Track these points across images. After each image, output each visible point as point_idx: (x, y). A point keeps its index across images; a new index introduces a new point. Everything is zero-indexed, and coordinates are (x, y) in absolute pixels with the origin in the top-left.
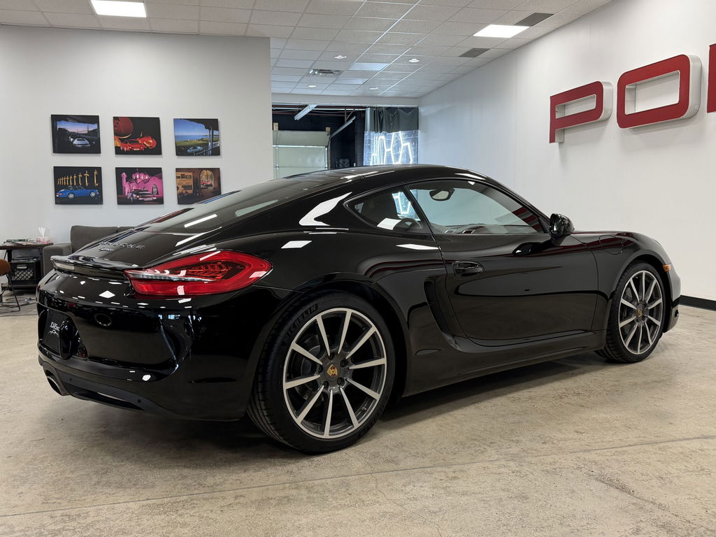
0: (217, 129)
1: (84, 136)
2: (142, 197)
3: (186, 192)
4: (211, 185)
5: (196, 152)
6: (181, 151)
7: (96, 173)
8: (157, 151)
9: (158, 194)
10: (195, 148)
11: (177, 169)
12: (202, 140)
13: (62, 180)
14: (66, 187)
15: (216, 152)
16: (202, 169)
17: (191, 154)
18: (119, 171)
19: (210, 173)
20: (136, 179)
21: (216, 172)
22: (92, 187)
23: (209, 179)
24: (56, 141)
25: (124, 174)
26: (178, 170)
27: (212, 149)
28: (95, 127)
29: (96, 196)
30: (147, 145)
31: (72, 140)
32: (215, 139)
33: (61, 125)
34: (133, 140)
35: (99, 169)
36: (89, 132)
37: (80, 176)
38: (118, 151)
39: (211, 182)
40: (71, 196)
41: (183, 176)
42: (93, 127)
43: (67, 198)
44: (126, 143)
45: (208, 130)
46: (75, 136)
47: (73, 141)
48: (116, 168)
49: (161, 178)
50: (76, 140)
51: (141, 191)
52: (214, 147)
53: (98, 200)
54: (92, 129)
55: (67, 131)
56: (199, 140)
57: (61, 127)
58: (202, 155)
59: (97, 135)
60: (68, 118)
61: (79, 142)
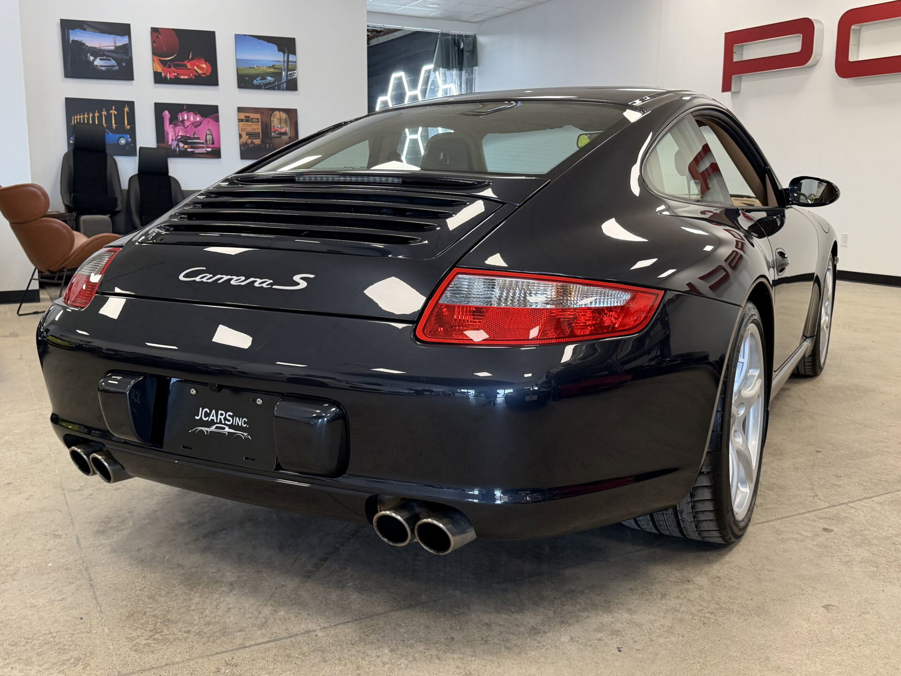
0: (294, 53)
1: (106, 53)
2: (192, 148)
3: (252, 142)
4: (285, 133)
5: (266, 85)
6: (245, 81)
7: (126, 109)
8: (212, 80)
9: (213, 143)
10: (264, 78)
11: (239, 108)
12: (273, 67)
13: (77, 119)
15: (292, 86)
16: (273, 110)
17: (258, 87)
18: (159, 108)
19: (284, 115)
20: (183, 121)
21: (292, 114)
22: (121, 130)
23: (283, 125)
24: (69, 58)
25: (166, 112)
26: (240, 110)
27: (288, 82)
28: (125, 40)
29: (127, 143)
30: (199, 71)
31: (92, 58)
32: (291, 67)
34: (178, 63)
35: (131, 104)
36: (117, 48)
37: (104, 113)
38: (159, 79)
39: (286, 129)
41: (248, 119)
42: (122, 41)
44: (170, 67)
45: (281, 53)
46: (97, 53)
47: (94, 61)
48: (156, 104)
49: (217, 120)
50: (98, 59)
51: (190, 138)
52: (289, 78)
53: (130, 151)
55: (84, 44)
56: (270, 67)
57: (76, 39)
58: (273, 88)
59: (128, 53)
60: (85, 26)
61: (103, 63)
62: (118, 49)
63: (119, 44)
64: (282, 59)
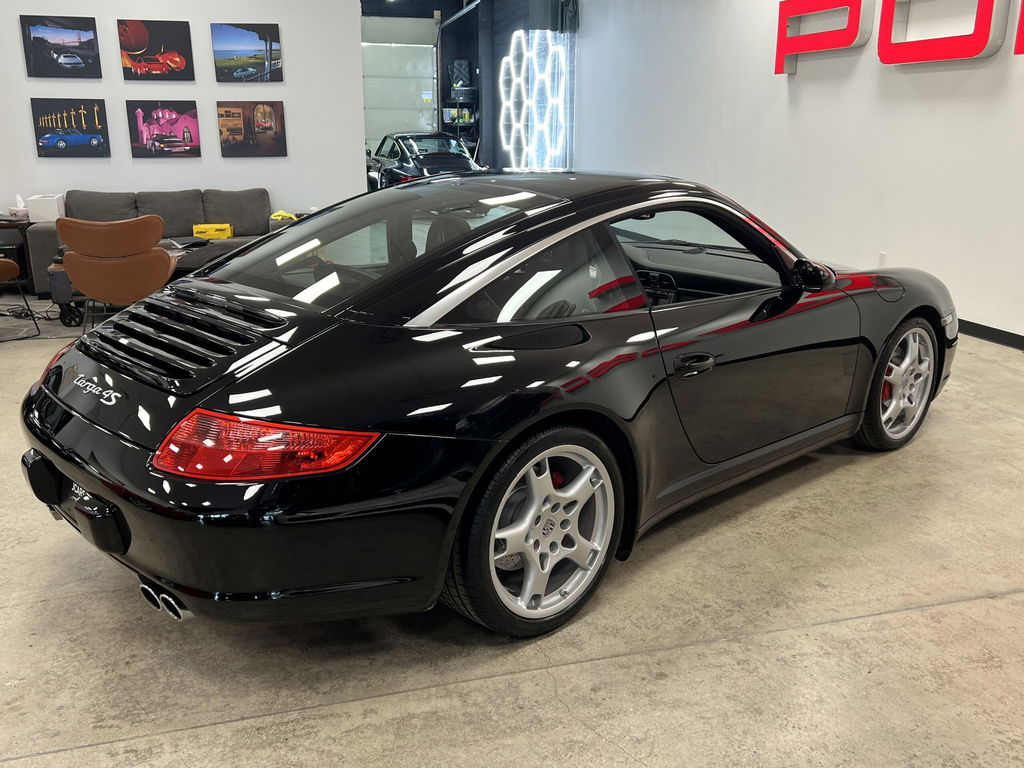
0: (278, 40)
1: (74, 50)
2: (169, 147)
3: (234, 139)
4: (270, 128)
5: (246, 77)
6: (225, 74)
7: (96, 109)
8: (187, 74)
9: (191, 141)
10: (245, 69)
11: (218, 103)
12: (255, 57)
13: (44, 121)
14: (52, 130)
15: (277, 76)
16: (256, 103)
17: (239, 80)
18: (132, 106)
19: (268, 109)
20: (158, 118)
21: (277, 108)
22: (92, 130)
23: (267, 119)
24: (31, 57)
25: (140, 110)
26: (220, 104)
27: (272, 72)
28: (89, 36)
29: (99, 144)
30: (172, 65)
31: (55, 56)
32: (276, 56)
33: (37, 33)
34: (149, 58)
35: (101, 103)
36: (81, 44)
37: (73, 113)
38: (129, 75)
39: (271, 123)
40: (62, 144)
41: (228, 114)
42: (86, 36)
43: (56, 147)
44: (140, 62)
45: (263, 41)
46: (61, 49)
47: (58, 58)
48: (127, 102)
49: (195, 116)
50: (62, 57)
51: (166, 137)
52: (273, 68)
53: (103, 151)
54: (85, 40)
55: (46, 41)
56: (251, 57)
57: (37, 36)
58: (256, 80)
59: (93, 49)
60: (46, 22)
61: (67, 60)
62: (83, 45)
63: (84, 40)
64: (263, 47)
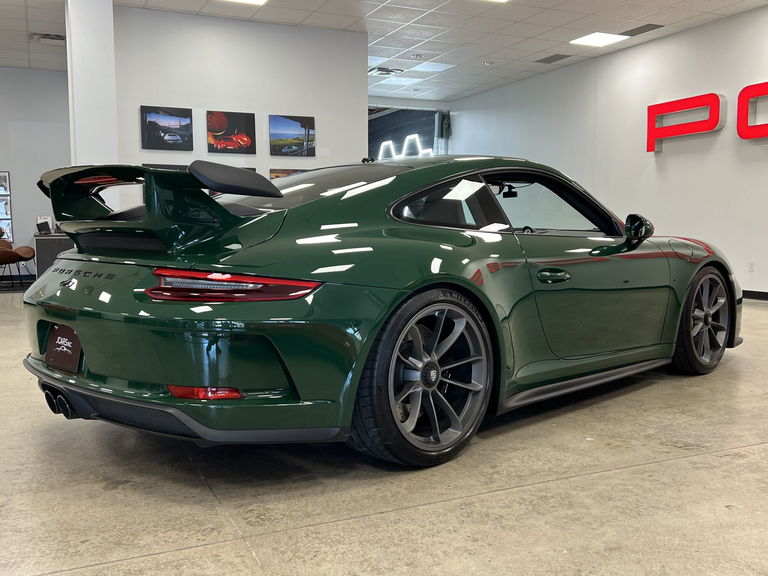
0: (313, 129)
1: (175, 131)
5: (291, 152)
6: (276, 150)
8: (250, 150)
10: (290, 147)
11: (271, 169)
12: (297, 139)
15: (311, 153)
17: (286, 154)
24: (146, 135)
26: (271, 171)
27: (308, 150)
28: (188, 121)
30: (241, 143)
31: (162, 134)
32: (311, 139)
33: (152, 118)
34: (226, 138)
36: (181, 126)
38: (211, 149)
42: (185, 122)
44: (220, 140)
45: (303, 129)
46: (167, 130)
47: (164, 136)
50: (167, 135)
52: (309, 147)
55: (157, 124)
56: (295, 139)
57: (152, 120)
58: (297, 155)
59: (189, 130)
60: (159, 111)
61: (170, 138)
62: (182, 128)
63: (183, 124)
64: (303, 133)
